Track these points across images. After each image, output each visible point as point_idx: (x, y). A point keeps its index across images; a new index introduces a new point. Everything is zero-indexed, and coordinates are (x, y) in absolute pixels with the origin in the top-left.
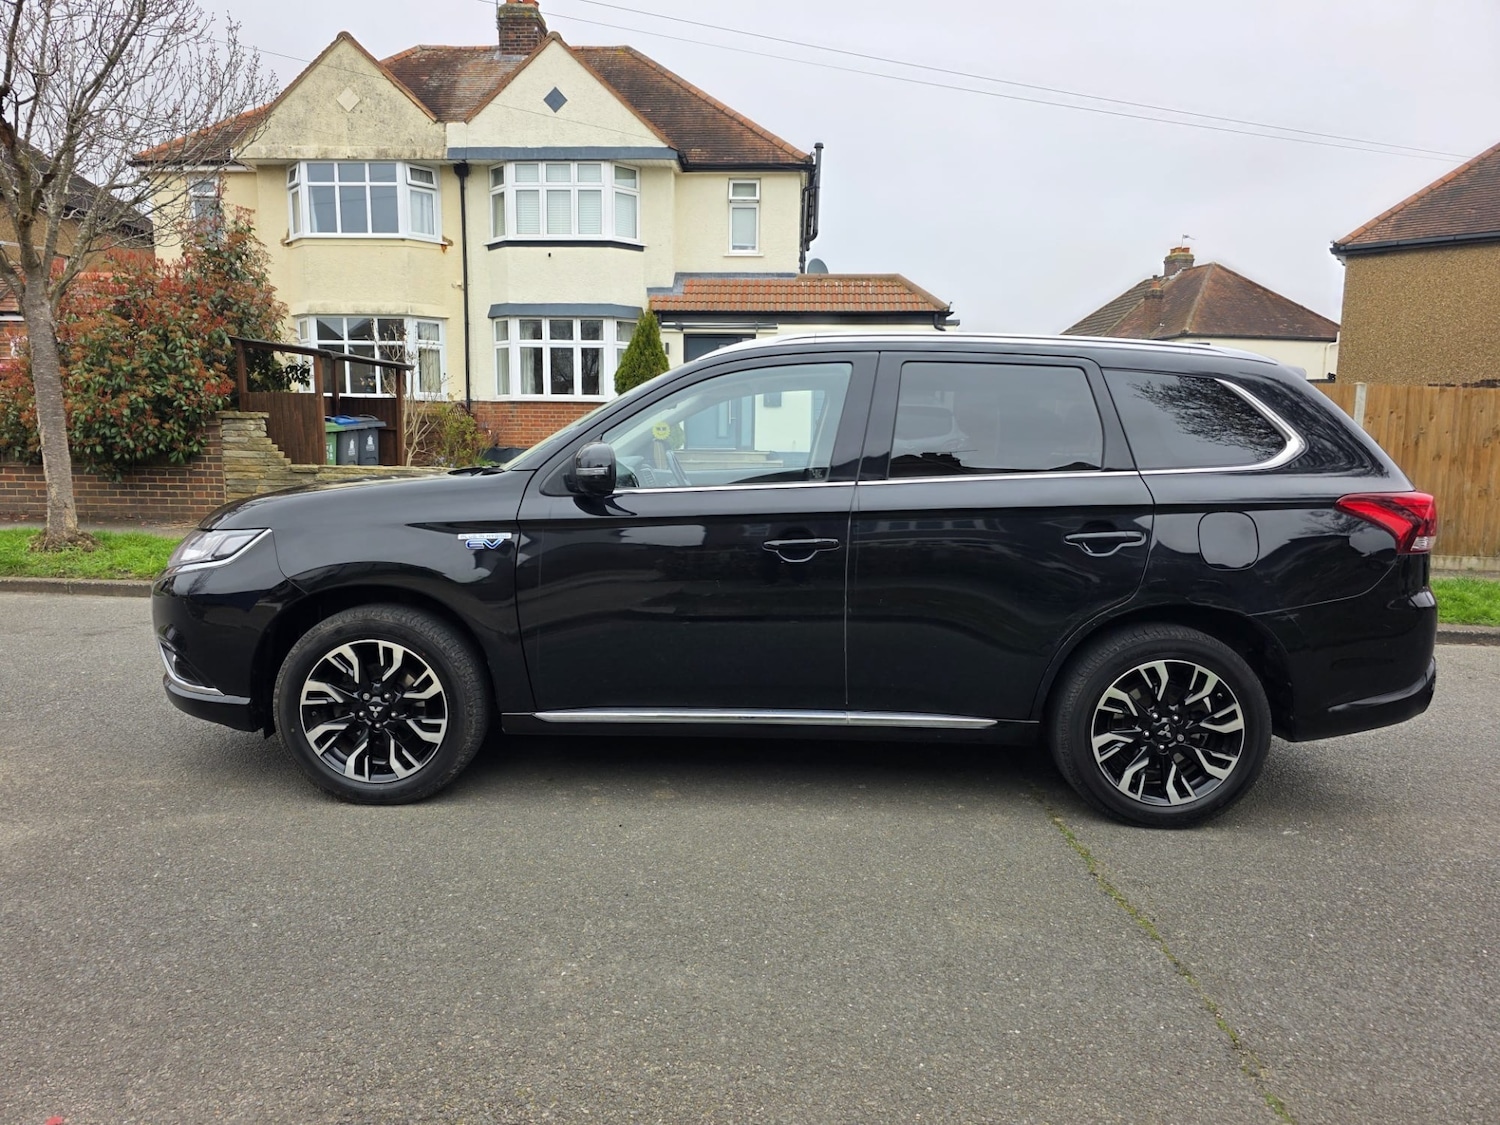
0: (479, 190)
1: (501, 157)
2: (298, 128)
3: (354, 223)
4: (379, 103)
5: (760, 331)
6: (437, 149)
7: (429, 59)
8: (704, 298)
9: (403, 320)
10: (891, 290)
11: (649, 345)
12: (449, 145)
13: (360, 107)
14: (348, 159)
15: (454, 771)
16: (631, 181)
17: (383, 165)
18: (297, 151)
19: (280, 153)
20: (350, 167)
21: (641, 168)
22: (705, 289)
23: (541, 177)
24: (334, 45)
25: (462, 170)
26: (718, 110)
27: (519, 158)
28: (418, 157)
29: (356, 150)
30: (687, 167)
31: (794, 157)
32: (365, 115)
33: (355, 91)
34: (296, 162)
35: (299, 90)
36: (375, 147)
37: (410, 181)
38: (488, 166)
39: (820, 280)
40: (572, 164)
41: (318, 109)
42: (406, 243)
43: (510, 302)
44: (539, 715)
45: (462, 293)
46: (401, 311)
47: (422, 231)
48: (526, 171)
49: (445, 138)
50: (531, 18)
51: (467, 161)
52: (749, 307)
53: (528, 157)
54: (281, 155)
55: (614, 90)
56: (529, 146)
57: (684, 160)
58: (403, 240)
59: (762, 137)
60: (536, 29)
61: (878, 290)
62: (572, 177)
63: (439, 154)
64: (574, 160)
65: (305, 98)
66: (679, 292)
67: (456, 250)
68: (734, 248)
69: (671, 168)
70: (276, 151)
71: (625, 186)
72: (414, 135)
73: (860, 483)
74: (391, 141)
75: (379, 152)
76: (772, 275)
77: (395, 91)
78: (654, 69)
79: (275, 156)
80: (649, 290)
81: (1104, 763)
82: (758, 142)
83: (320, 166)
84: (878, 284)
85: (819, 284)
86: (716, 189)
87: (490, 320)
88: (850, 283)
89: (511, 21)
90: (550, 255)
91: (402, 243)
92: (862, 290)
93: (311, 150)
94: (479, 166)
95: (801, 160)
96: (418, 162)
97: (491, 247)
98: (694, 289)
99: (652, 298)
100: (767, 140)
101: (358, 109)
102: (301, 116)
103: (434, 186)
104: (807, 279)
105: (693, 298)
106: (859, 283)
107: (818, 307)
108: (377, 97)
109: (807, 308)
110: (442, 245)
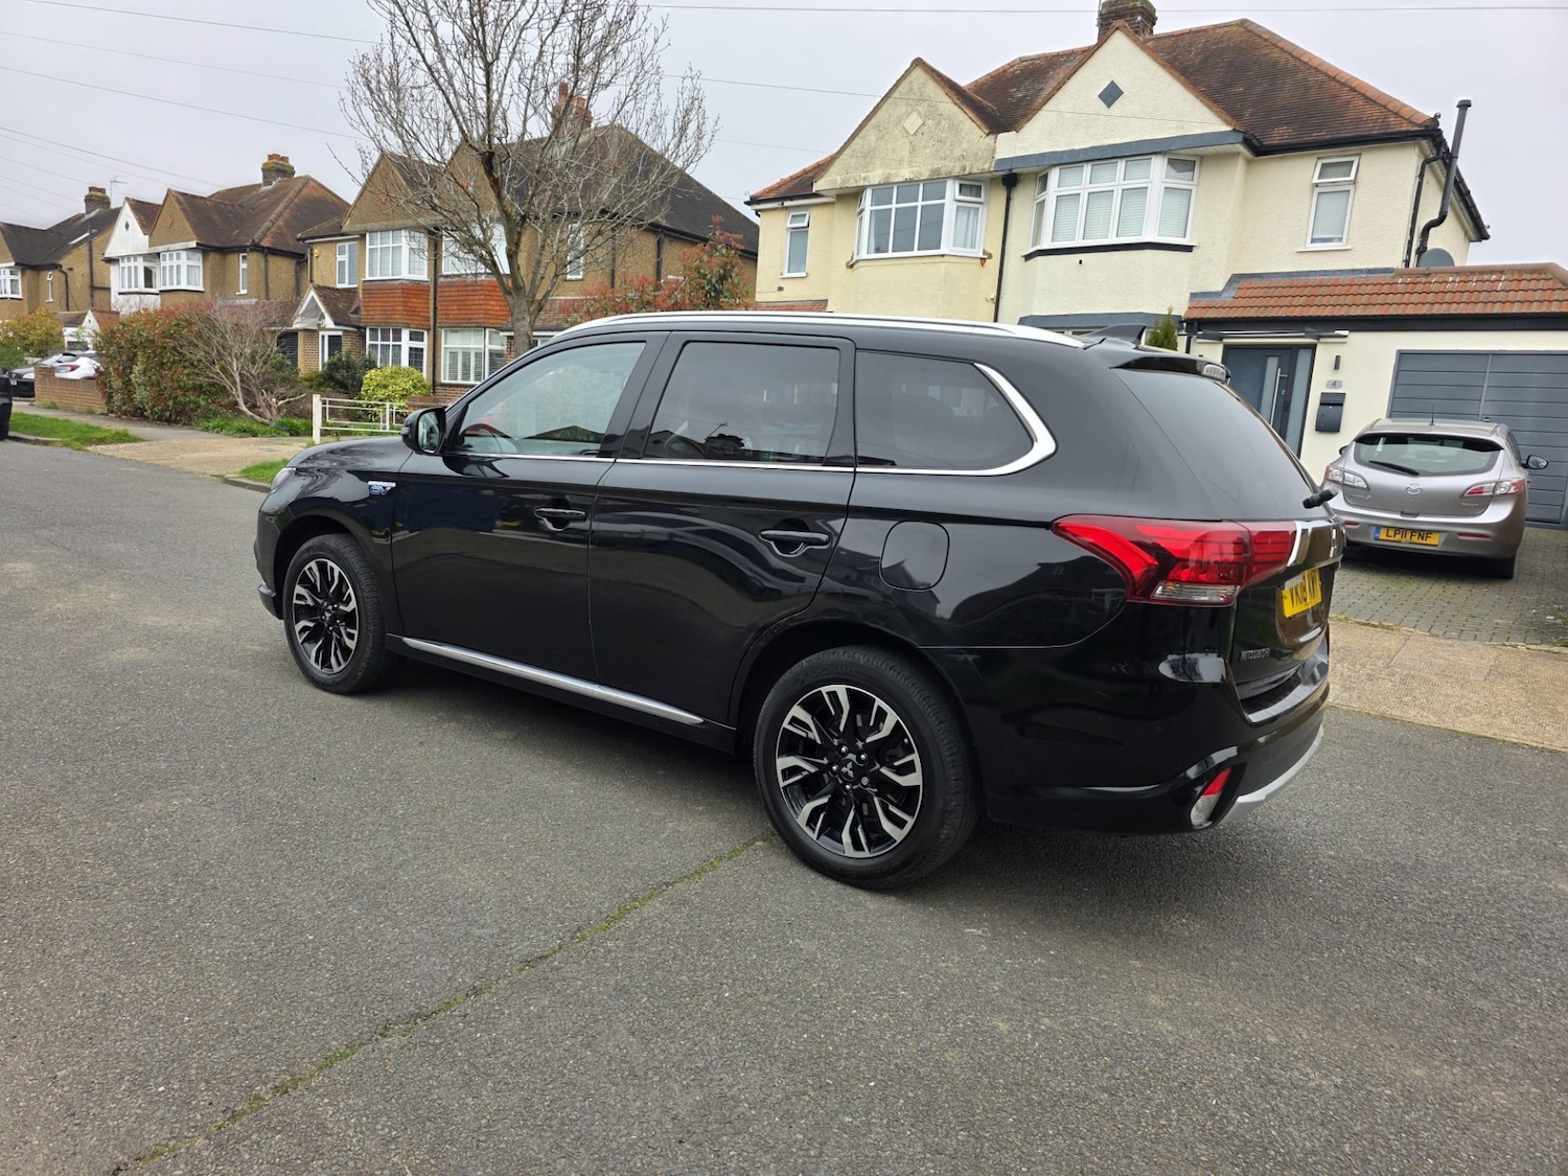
0: (1023, 199)
1: (1046, 163)
2: (868, 156)
3: (904, 244)
4: (939, 123)
5: (1322, 340)
6: (986, 162)
7: (1023, 70)
8: (1258, 302)
10: (1532, 285)
12: (997, 157)
13: (924, 129)
14: (906, 181)
16: (1190, 174)
17: (935, 184)
18: (864, 179)
19: (851, 181)
20: (908, 187)
21: (1202, 158)
22: (1262, 292)
23: (1084, 180)
24: (908, 72)
25: (1010, 179)
26: (1328, 76)
27: (1063, 161)
28: (967, 172)
29: (913, 172)
30: (1260, 150)
31: (1411, 122)
32: (925, 136)
33: (919, 114)
34: (862, 189)
35: (873, 121)
36: (930, 167)
37: (958, 197)
38: (1037, 174)
39: (1428, 275)
40: (1119, 161)
41: (887, 137)
42: (945, 259)
43: (1035, 314)
44: (406, 639)
45: (994, 306)
47: (965, 246)
48: (1071, 174)
49: (994, 150)
50: (1134, 8)
51: (1014, 171)
53: (1072, 160)
54: (852, 184)
56: (1077, 147)
57: (1254, 141)
58: (943, 256)
59: (1375, 102)
60: (1139, 18)
61: (1513, 285)
62: (1117, 177)
63: (986, 166)
64: (1122, 157)
65: (878, 128)
66: (1228, 298)
67: (994, 263)
68: (1313, 241)
69: (1239, 153)
70: (849, 180)
71: (1180, 181)
72: (966, 151)
73: (618, 460)
74: (945, 159)
75: (933, 172)
76: (1361, 271)
77: (956, 108)
78: (1266, 40)
79: (847, 185)
80: (1193, 295)
81: (785, 788)
82: (1369, 109)
83: (883, 190)
84: (1517, 277)
85: (1424, 280)
86: (1303, 171)
88: (1470, 278)
89: (1113, 15)
90: (1081, 262)
91: (941, 259)
92: (1486, 286)
93: (876, 176)
94: (1028, 174)
95: (1420, 125)
96: (971, 177)
97: (1028, 257)
98: (1249, 293)
99: (1194, 304)
100: (1382, 106)
101: (920, 131)
102: (873, 144)
103: (981, 200)
104: (1410, 274)
105: (1243, 302)
106: (1486, 277)
107: (1410, 310)
108: (938, 117)
109: (1393, 311)
110: (981, 259)
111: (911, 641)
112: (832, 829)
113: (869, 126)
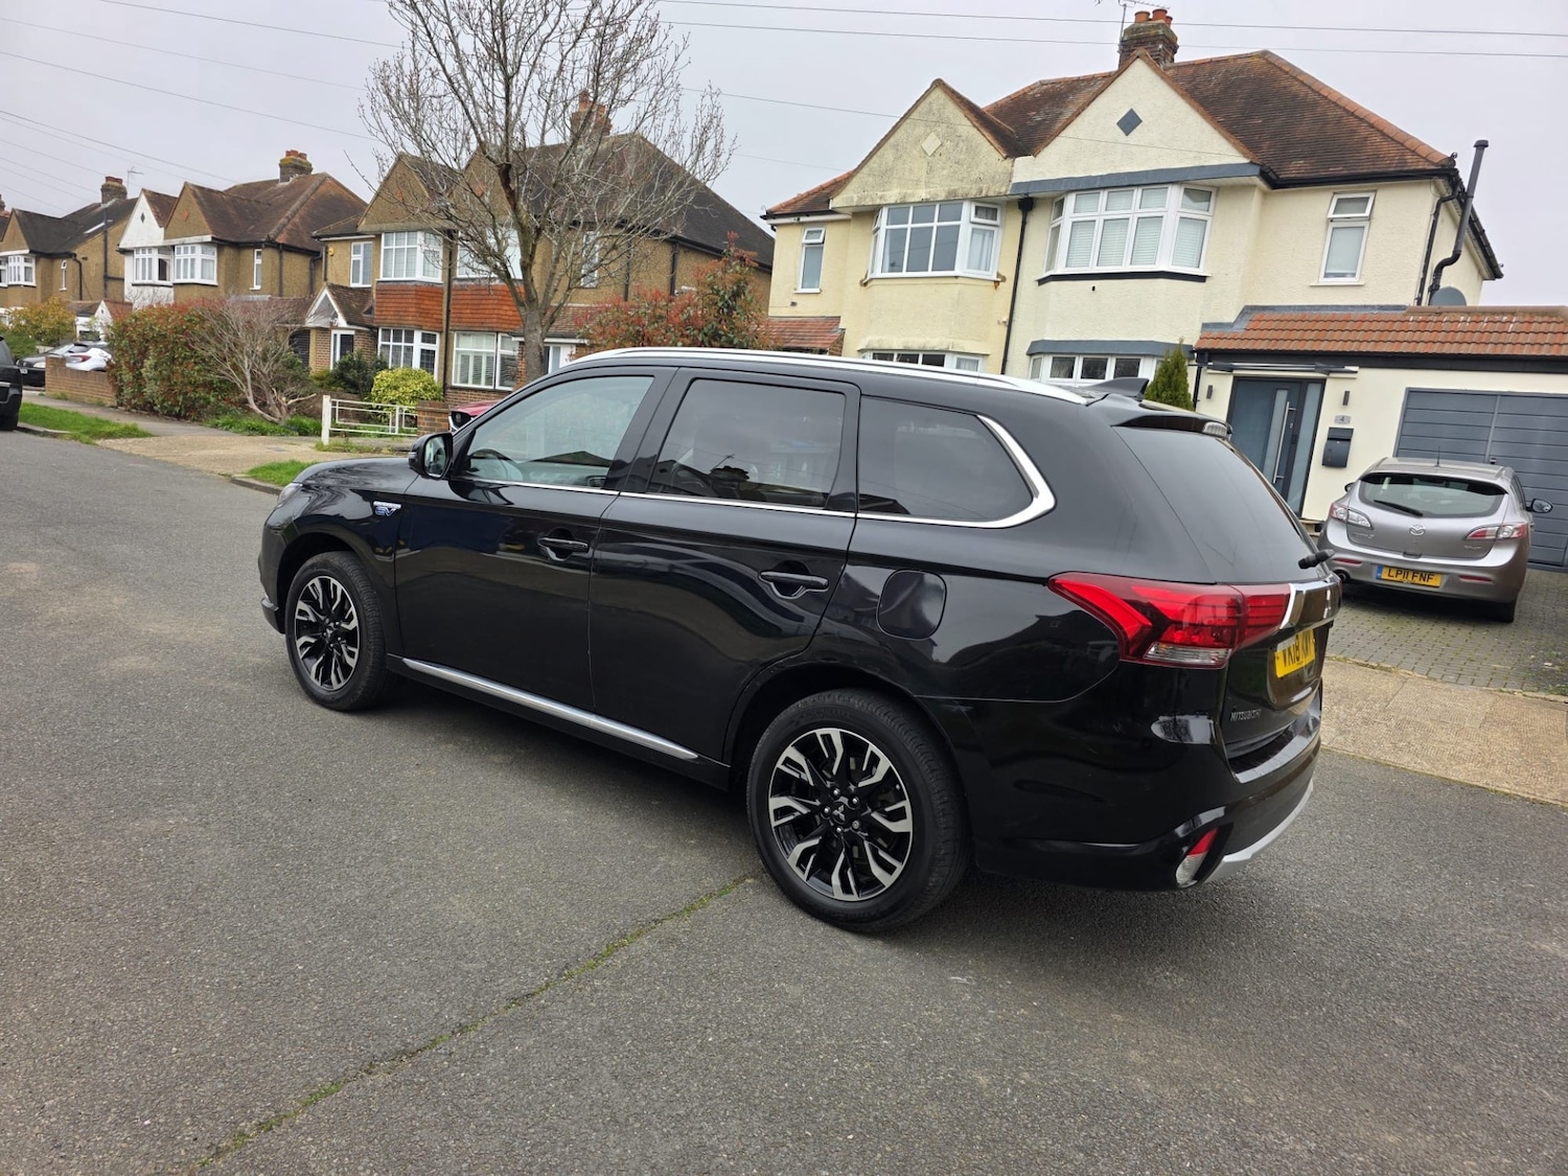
0: (1039, 223)
1: (1063, 188)
2: (885, 176)
3: (918, 264)
4: (957, 145)
5: (1332, 375)
6: (1001, 187)
7: (1044, 94)
8: (1269, 335)
9: (944, 356)
10: (1543, 327)
11: (1170, 387)
12: (1014, 181)
13: (942, 150)
14: (922, 202)
16: (1205, 204)
17: (951, 205)
18: (881, 198)
19: (868, 200)
20: (924, 208)
21: (1218, 189)
22: (1274, 325)
23: (1100, 207)
24: (928, 93)
25: (1026, 204)
26: (1348, 111)
27: (1080, 187)
28: (983, 194)
29: (929, 193)
30: (1276, 183)
31: (1428, 161)
32: (943, 158)
33: (938, 135)
34: (879, 208)
35: (892, 140)
36: (946, 189)
37: (974, 219)
38: (1053, 198)
39: (1439, 314)
40: (1136, 189)
41: (904, 157)
42: (959, 281)
43: (1046, 338)
44: (405, 660)
45: (1006, 329)
46: (943, 347)
47: (979, 269)
48: (1087, 201)
49: (1011, 174)
50: (1157, 35)
51: (1030, 195)
52: (1323, 347)
53: (1089, 187)
54: (869, 202)
56: (1093, 175)
57: (1270, 174)
58: (956, 277)
59: (1392, 139)
60: (1161, 46)
61: (1524, 327)
62: (1134, 204)
63: (1003, 190)
64: (1138, 186)
65: (896, 147)
66: (1239, 329)
67: (1007, 287)
68: (1326, 275)
69: (1255, 186)
70: (865, 198)
71: (1196, 211)
72: (983, 173)
73: (622, 494)
74: (962, 181)
75: (950, 193)
76: (1373, 307)
77: (974, 131)
78: (1287, 73)
79: (863, 203)
80: (1205, 326)
81: (777, 827)
82: (1385, 146)
83: (899, 210)
84: (1527, 319)
85: (1435, 319)
86: (1318, 206)
87: (1028, 357)
88: (1482, 318)
89: (1134, 42)
90: (1094, 288)
91: (955, 281)
92: (1497, 327)
93: (892, 195)
94: (1044, 199)
95: (1436, 164)
96: (985, 200)
97: (1042, 282)
98: (1261, 325)
99: (1205, 334)
100: (1399, 143)
101: (939, 152)
102: (890, 163)
103: (998, 222)
104: (1422, 312)
105: (1254, 334)
106: (1497, 318)
107: (1421, 349)
108: (957, 139)
109: (1404, 348)
110: (995, 282)
111: (906, 689)
112: (822, 870)
113: (886, 145)
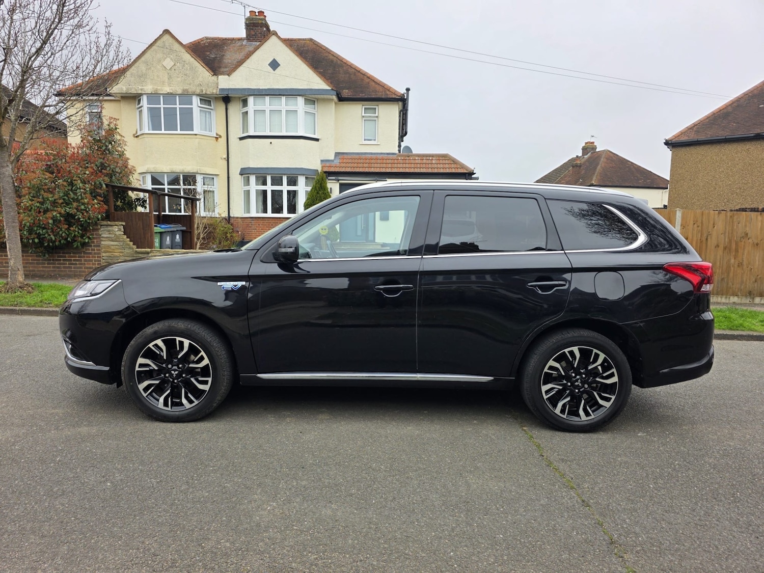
0: (235, 110)
1: (246, 93)
2: (142, 77)
3: (171, 126)
4: (184, 66)
6: (214, 89)
7: (210, 43)
8: (350, 165)
9: (195, 176)
10: (444, 162)
11: (322, 188)
12: (220, 87)
13: (175, 67)
14: (168, 94)
15: (215, 405)
16: (313, 106)
17: (186, 96)
18: (141, 90)
19: (133, 90)
20: (170, 97)
21: (318, 99)
22: (350, 161)
23: (267, 104)
24: (161, 36)
25: (226, 99)
26: (357, 70)
27: (255, 94)
28: (204, 93)
29: (172, 89)
30: (341, 99)
31: (395, 94)
32: (177, 71)
33: (171, 59)
34: (141, 95)
35: (143, 59)
36: (182, 88)
37: (200, 105)
38: (240, 98)
39: (409, 156)
40: (282, 97)
41: (153, 68)
42: (198, 136)
43: (251, 167)
44: (258, 375)
45: (226, 162)
46: (195, 171)
47: (206, 131)
48: (259, 100)
49: (217, 84)
50: (262, 23)
51: (229, 95)
52: (372, 170)
53: (260, 94)
54: (133, 91)
55: (304, 60)
56: (261, 88)
57: (340, 95)
59: (379, 84)
60: (265, 29)
61: (438, 162)
62: (283, 104)
63: (215, 91)
64: (283, 95)
65: (146, 63)
66: (337, 162)
67: (223, 140)
68: (365, 140)
69: (333, 100)
70: (131, 89)
71: (310, 108)
72: (202, 82)
73: (424, 257)
74: (190, 85)
75: (184, 90)
76: (384, 154)
77: (193, 59)
78: (325, 50)
79: (130, 92)
80: (322, 161)
81: (548, 399)
82: (378, 87)
83: (154, 97)
84: (438, 158)
85: (408, 159)
86: (356, 110)
87: (240, 176)
88: (423, 158)
89: (252, 25)
90: (271, 143)
91: (195, 136)
92: (430, 161)
93: (149, 88)
94: (235, 98)
95: (399, 96)
96: (204, 96)
97: (241, 139)
98: (345, 161)
99: (323, 165)
100: (382, 86)
101: (173, 68)
102: (144, 72)
103: (212, 108)
104: (402, 156)
105: (344, 165)
106: (428, 158)
107: (407, 170)
108: (183, 62)
109: (401, 170)
110: (216, 137)
111: (615, 322)
113: (140, 61)
